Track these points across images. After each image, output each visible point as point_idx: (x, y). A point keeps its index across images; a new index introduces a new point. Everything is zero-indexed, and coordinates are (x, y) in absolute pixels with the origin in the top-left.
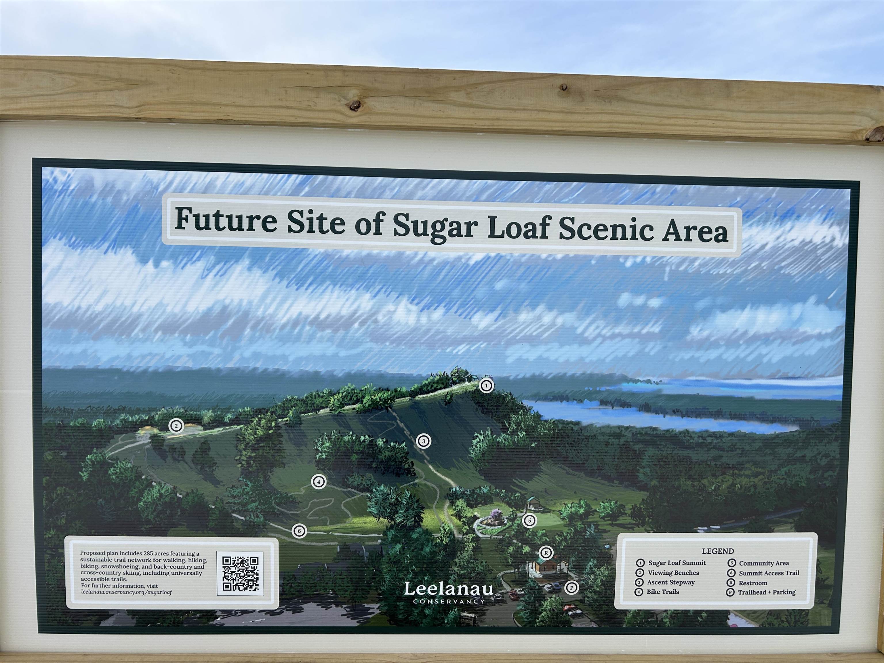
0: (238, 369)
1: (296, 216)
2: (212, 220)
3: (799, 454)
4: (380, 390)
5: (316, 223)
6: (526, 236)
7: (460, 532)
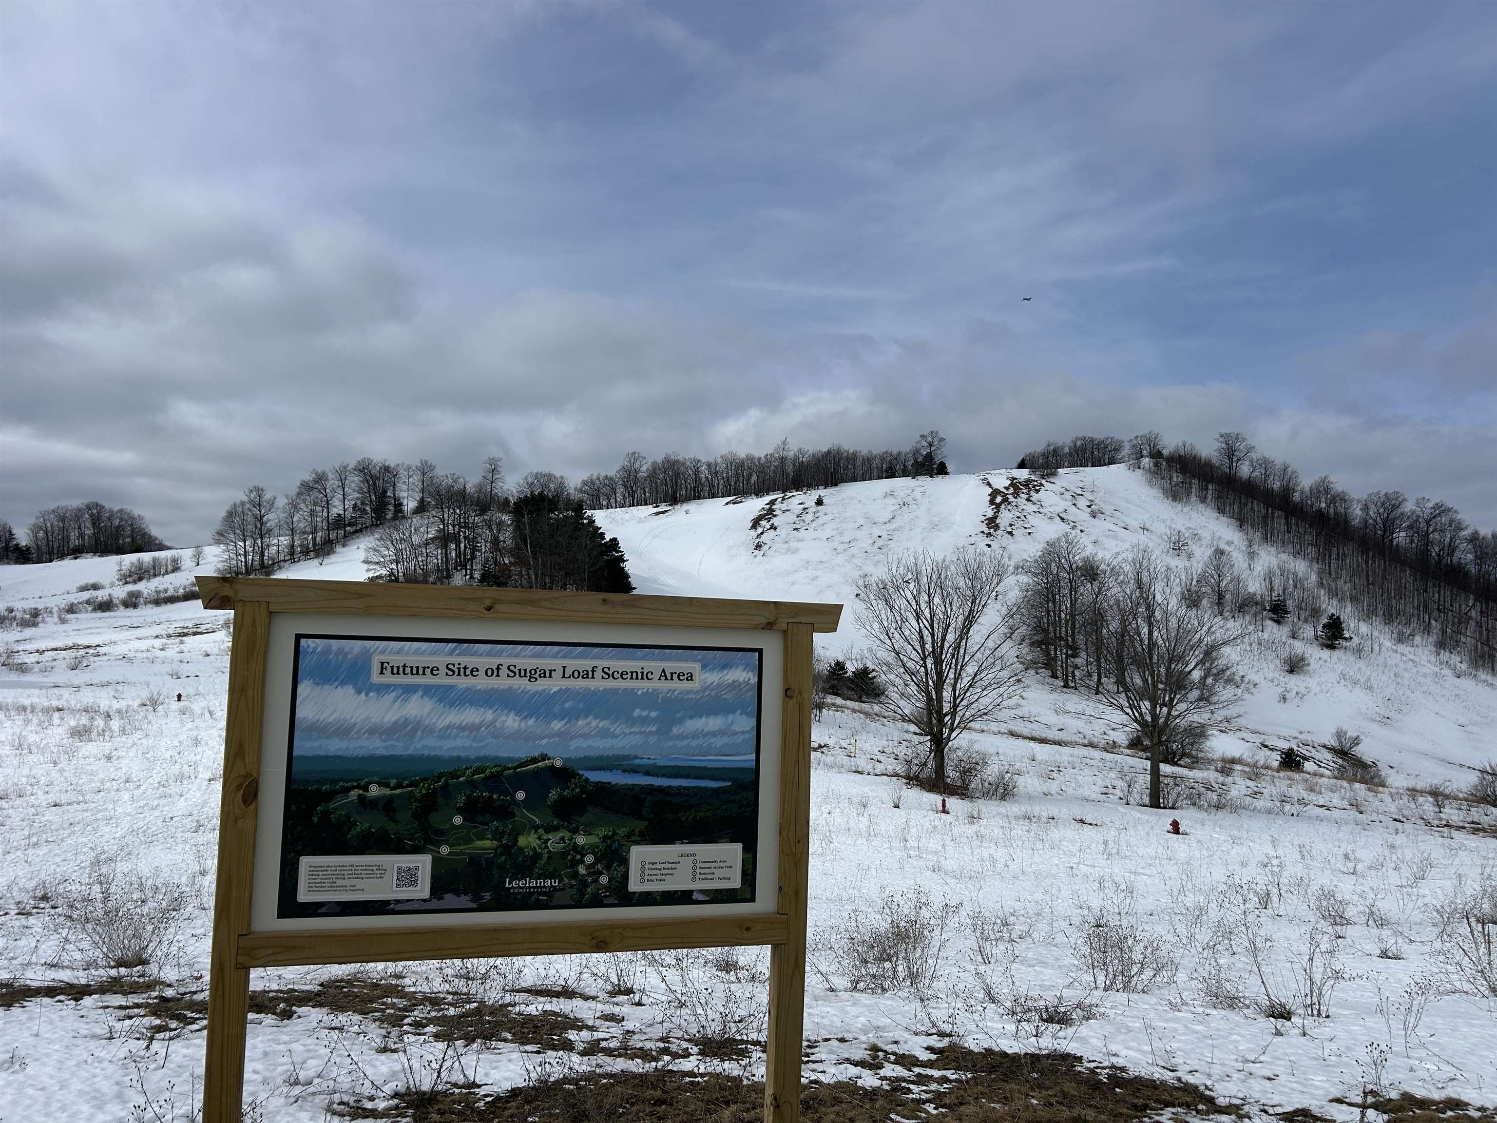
0: (412, 755)
1: (451, 666)
2: (401, 669)
3: (732, 798)
4: (495, 766)
5: (462, 670)
6: (583, 677)
7: (540, 848)
